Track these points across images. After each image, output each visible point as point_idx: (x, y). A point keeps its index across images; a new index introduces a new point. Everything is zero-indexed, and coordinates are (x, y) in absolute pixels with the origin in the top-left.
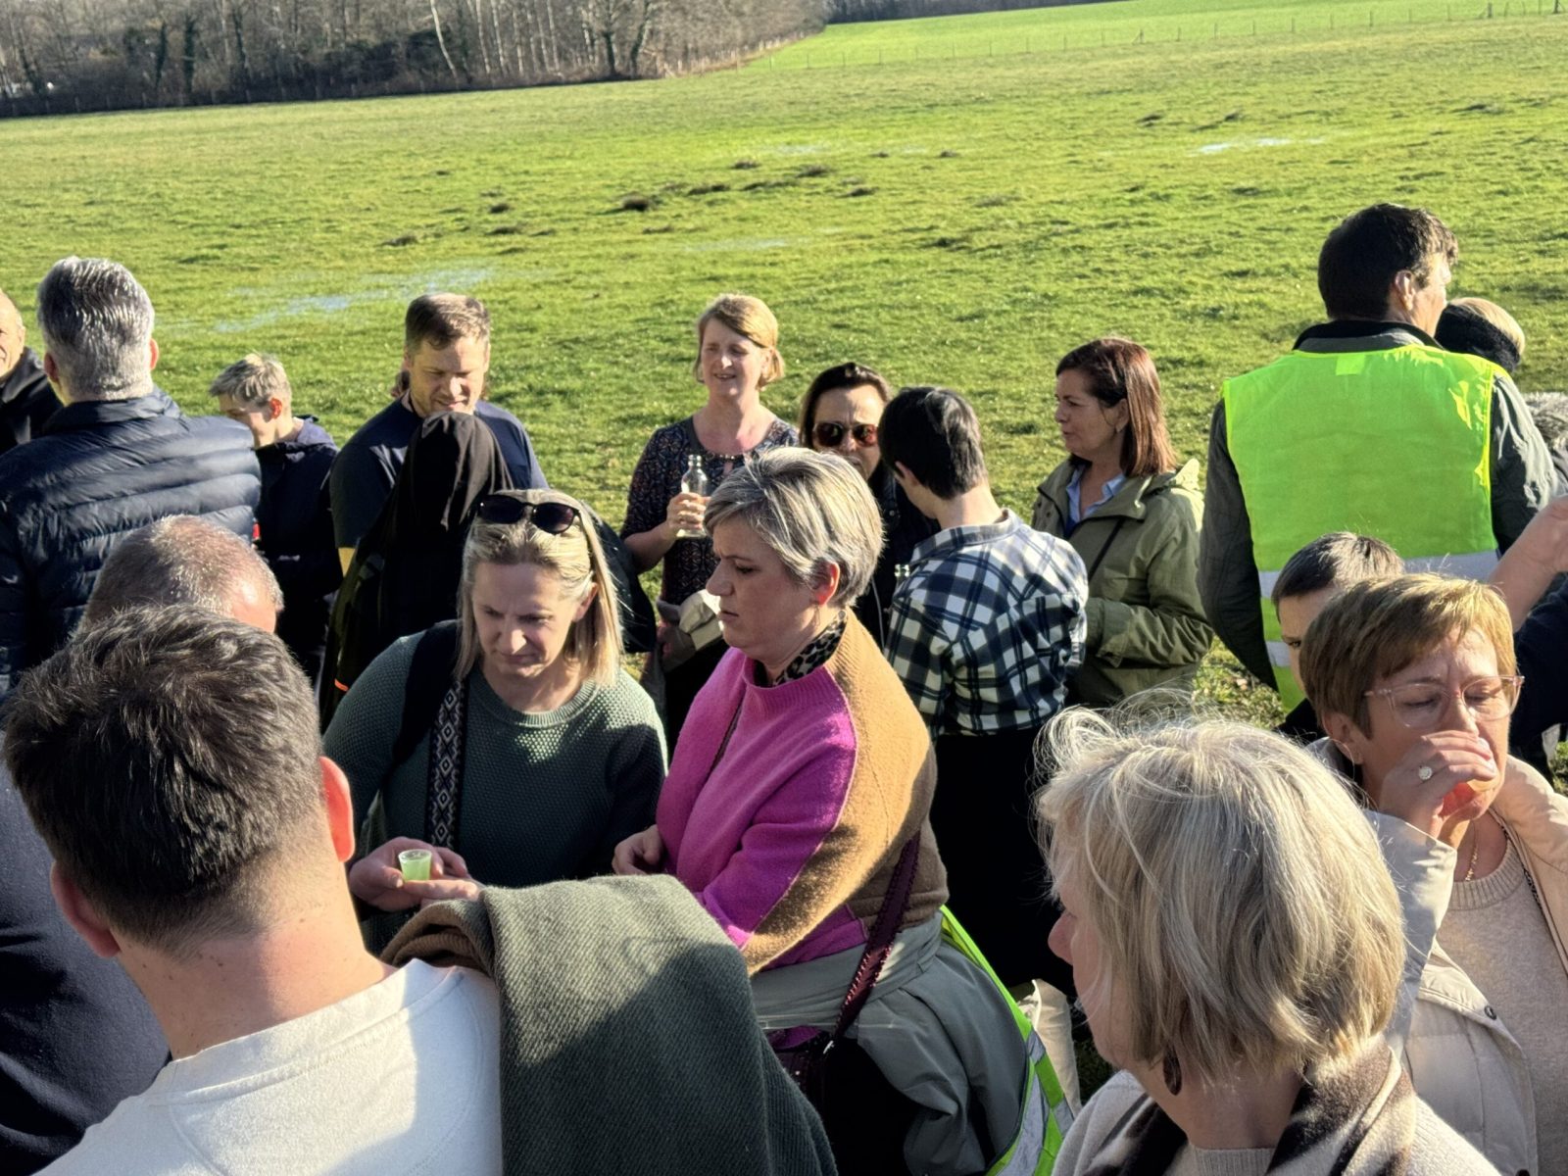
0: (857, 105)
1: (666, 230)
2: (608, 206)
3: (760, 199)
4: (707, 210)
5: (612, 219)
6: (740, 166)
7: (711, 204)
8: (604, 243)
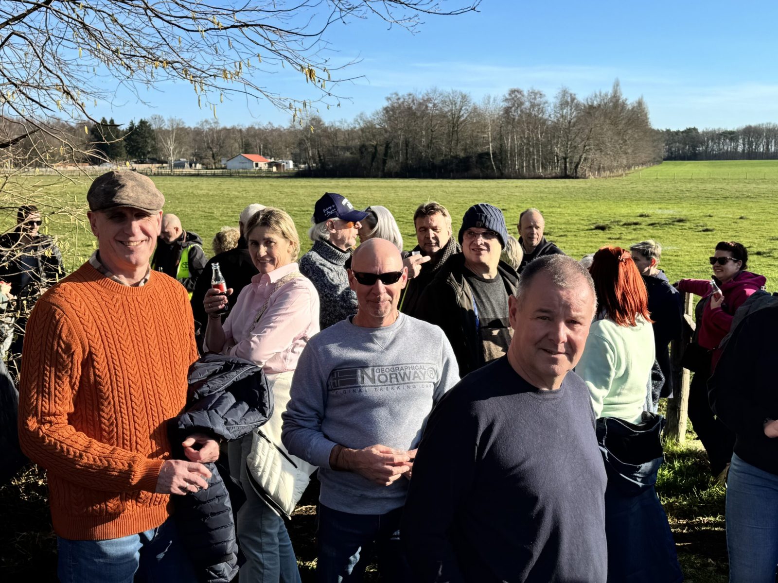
0: (688, 195)
1: (618, 239)
2: (586, 228)
3: (658, 229)
4: (634, 232)
5: (590, 232)
6: (641, 216)
7: (635, 230)
8: (591, 242)
